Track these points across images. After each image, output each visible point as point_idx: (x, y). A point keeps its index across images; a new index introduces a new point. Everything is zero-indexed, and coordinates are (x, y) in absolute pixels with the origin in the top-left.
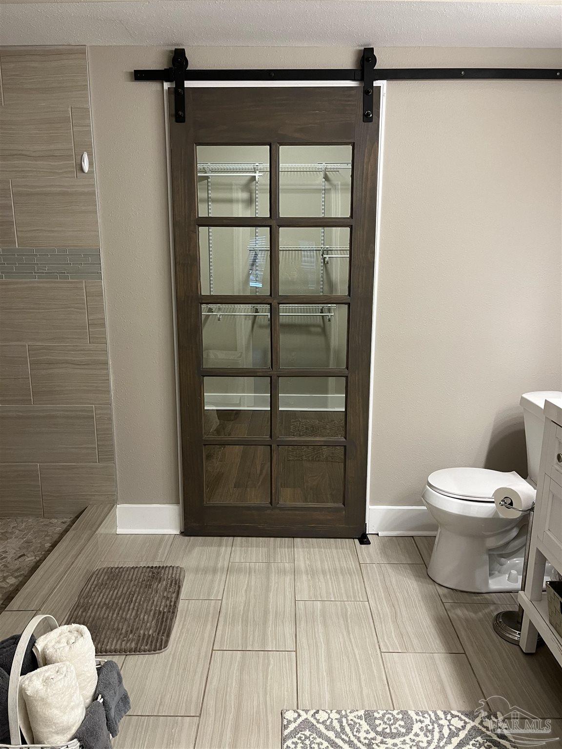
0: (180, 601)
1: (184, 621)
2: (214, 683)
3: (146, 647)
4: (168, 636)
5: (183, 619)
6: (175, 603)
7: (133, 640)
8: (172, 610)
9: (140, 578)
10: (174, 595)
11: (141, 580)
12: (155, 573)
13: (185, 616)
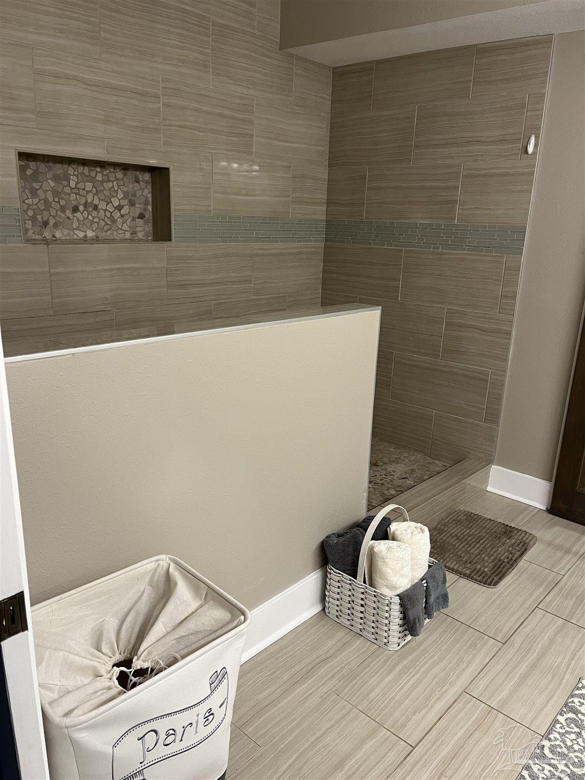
0: (522, 560)
1: (520, 576)
2: (527, 629)
3: (478, 578)
4: (501, 579)
5: (519, 574)
6: (517, 559)
7: (469, 569)
8: (512, 563)
9: (493, 528)
10: (518, 553)
11: (493, 531)
12: (508, 531)
13: (522, 573)
